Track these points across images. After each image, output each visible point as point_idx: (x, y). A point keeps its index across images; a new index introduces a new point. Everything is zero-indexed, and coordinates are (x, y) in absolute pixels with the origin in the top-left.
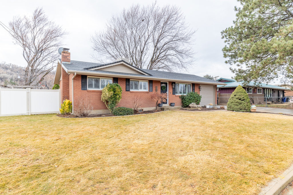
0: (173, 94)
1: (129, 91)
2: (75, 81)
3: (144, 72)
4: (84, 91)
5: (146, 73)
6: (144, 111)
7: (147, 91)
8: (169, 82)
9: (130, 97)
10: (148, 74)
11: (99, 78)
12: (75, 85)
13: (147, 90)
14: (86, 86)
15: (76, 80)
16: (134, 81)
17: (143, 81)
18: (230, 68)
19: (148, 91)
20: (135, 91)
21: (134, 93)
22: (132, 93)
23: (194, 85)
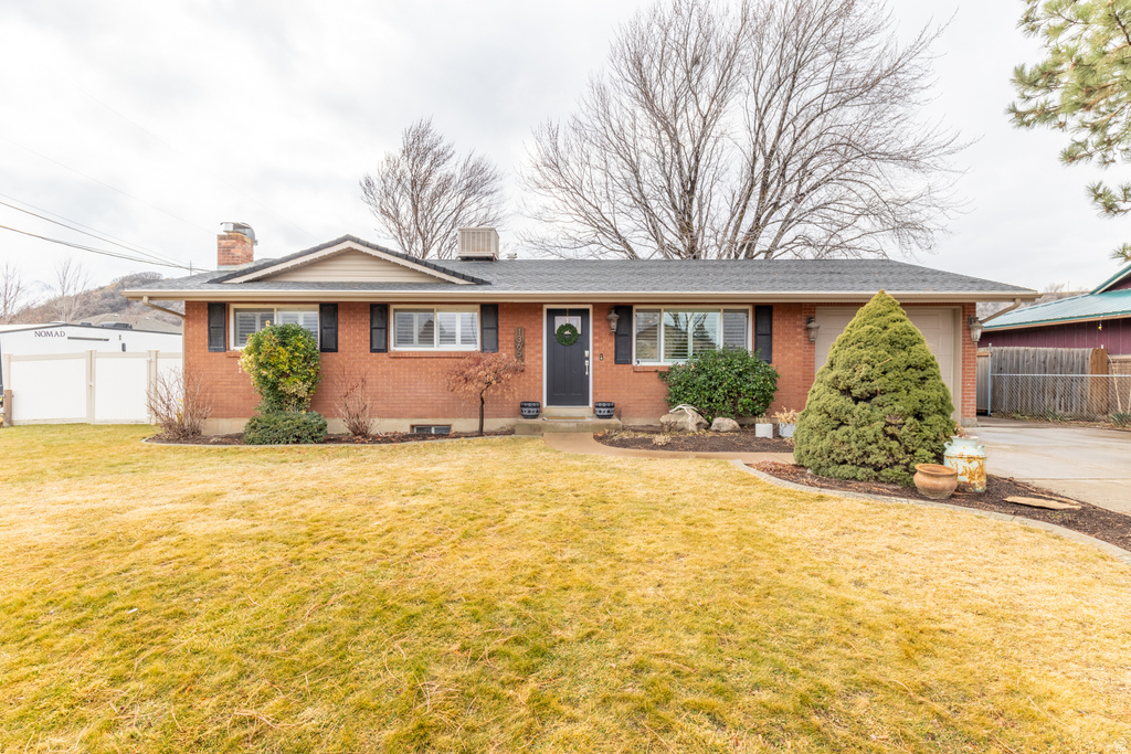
0: (617, 362)
1: (385, 349)
2: (190, 323)
3: (444, 271)
4: (217, 354)
5: (454, 274)
6: (454, 429)
7: (474, 349)
8: (594, 304)
9: (388, 373)
10: (463, 277)
11: (272, 310)
12: (190, 336)
13: (475, 347)
14: (222, 338)
15: (193, 319)
16: (417, 310)
17: (457, 310)
18: (1094, 190)
19: (479, 349)
20: (409, 352)
21: (407, 361)
22: (397, 361)
23: (764, 312)
